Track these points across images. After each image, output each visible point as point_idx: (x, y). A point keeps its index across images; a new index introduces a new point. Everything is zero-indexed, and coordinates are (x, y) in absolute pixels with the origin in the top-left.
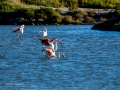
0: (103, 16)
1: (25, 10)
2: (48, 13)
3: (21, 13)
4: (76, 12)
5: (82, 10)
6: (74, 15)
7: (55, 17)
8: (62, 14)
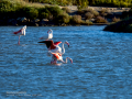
0: (117, 15)
1: (27, 9)
2: (54, 12)
3: (23, 12)
4: (86, 12)
5: (93, 8)
6: (84, 14)
7: (62, 17)
8: (70, 14)
